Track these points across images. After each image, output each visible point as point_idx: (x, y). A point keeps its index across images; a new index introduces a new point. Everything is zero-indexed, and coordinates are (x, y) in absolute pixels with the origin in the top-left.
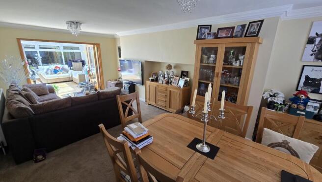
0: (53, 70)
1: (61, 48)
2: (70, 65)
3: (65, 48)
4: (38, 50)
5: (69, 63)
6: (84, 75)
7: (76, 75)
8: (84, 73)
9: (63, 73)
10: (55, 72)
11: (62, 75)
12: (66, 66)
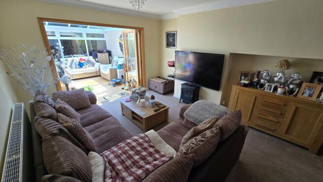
0: (77, 64)
1: (84, 35)
2: (95, 57)
3: (88, 35)
4: (58, 38)
5: (94, 53)
6: (116, 70)
7: (106, 70)
8: (115, 67)
9: (89, 66)
10: (81, 65)
11: (88, 69)
12: (91, 58)
